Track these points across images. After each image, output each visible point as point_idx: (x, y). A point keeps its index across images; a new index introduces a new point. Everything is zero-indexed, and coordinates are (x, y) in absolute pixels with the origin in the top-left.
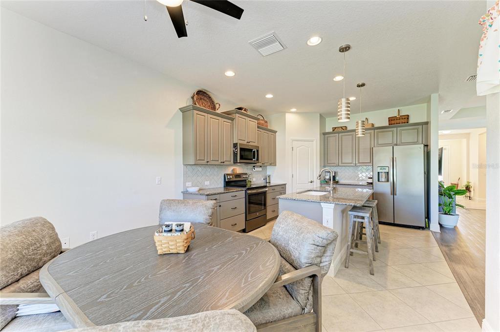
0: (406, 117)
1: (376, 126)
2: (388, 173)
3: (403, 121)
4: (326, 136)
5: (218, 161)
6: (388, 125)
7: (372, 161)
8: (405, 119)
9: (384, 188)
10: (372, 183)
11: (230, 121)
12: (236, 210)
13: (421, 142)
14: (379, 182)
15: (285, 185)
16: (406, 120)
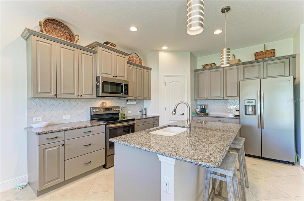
0: (272, 51)
1: (243, 61)
2: (255, 106)
3: (269, 55)
4: (197, 72)
5: (74, 94)
6: (254, 59)
7: (239, 95)
8: (271, 53)
9: (252, 121)
10: (239, 116)
11: (92, 54)
12: (90, 147)
13: (288, 74)
14: (246, 115)
15: (158, 117)
16: (272, 55)
